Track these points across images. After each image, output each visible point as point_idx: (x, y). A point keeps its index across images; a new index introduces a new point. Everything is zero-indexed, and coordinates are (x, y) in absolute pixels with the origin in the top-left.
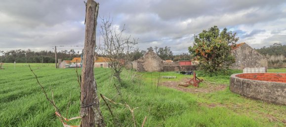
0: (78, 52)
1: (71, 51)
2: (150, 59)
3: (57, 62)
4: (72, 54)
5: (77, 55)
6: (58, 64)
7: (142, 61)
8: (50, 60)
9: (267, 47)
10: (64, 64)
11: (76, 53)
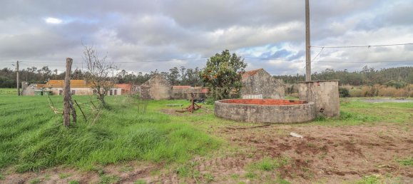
0: (56, 71)
1: (44, 68)
2: (157, 84)
3: (20, 87)
4: (45, 75)
5: (54, 75)
6: (21, 90)
7: (147, 86)
8: (4, 83)
9: (318, 73)
10: (31, 90)
11: (53, 73)
